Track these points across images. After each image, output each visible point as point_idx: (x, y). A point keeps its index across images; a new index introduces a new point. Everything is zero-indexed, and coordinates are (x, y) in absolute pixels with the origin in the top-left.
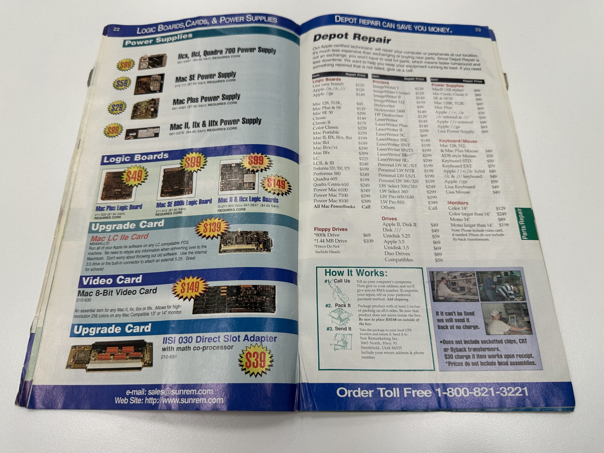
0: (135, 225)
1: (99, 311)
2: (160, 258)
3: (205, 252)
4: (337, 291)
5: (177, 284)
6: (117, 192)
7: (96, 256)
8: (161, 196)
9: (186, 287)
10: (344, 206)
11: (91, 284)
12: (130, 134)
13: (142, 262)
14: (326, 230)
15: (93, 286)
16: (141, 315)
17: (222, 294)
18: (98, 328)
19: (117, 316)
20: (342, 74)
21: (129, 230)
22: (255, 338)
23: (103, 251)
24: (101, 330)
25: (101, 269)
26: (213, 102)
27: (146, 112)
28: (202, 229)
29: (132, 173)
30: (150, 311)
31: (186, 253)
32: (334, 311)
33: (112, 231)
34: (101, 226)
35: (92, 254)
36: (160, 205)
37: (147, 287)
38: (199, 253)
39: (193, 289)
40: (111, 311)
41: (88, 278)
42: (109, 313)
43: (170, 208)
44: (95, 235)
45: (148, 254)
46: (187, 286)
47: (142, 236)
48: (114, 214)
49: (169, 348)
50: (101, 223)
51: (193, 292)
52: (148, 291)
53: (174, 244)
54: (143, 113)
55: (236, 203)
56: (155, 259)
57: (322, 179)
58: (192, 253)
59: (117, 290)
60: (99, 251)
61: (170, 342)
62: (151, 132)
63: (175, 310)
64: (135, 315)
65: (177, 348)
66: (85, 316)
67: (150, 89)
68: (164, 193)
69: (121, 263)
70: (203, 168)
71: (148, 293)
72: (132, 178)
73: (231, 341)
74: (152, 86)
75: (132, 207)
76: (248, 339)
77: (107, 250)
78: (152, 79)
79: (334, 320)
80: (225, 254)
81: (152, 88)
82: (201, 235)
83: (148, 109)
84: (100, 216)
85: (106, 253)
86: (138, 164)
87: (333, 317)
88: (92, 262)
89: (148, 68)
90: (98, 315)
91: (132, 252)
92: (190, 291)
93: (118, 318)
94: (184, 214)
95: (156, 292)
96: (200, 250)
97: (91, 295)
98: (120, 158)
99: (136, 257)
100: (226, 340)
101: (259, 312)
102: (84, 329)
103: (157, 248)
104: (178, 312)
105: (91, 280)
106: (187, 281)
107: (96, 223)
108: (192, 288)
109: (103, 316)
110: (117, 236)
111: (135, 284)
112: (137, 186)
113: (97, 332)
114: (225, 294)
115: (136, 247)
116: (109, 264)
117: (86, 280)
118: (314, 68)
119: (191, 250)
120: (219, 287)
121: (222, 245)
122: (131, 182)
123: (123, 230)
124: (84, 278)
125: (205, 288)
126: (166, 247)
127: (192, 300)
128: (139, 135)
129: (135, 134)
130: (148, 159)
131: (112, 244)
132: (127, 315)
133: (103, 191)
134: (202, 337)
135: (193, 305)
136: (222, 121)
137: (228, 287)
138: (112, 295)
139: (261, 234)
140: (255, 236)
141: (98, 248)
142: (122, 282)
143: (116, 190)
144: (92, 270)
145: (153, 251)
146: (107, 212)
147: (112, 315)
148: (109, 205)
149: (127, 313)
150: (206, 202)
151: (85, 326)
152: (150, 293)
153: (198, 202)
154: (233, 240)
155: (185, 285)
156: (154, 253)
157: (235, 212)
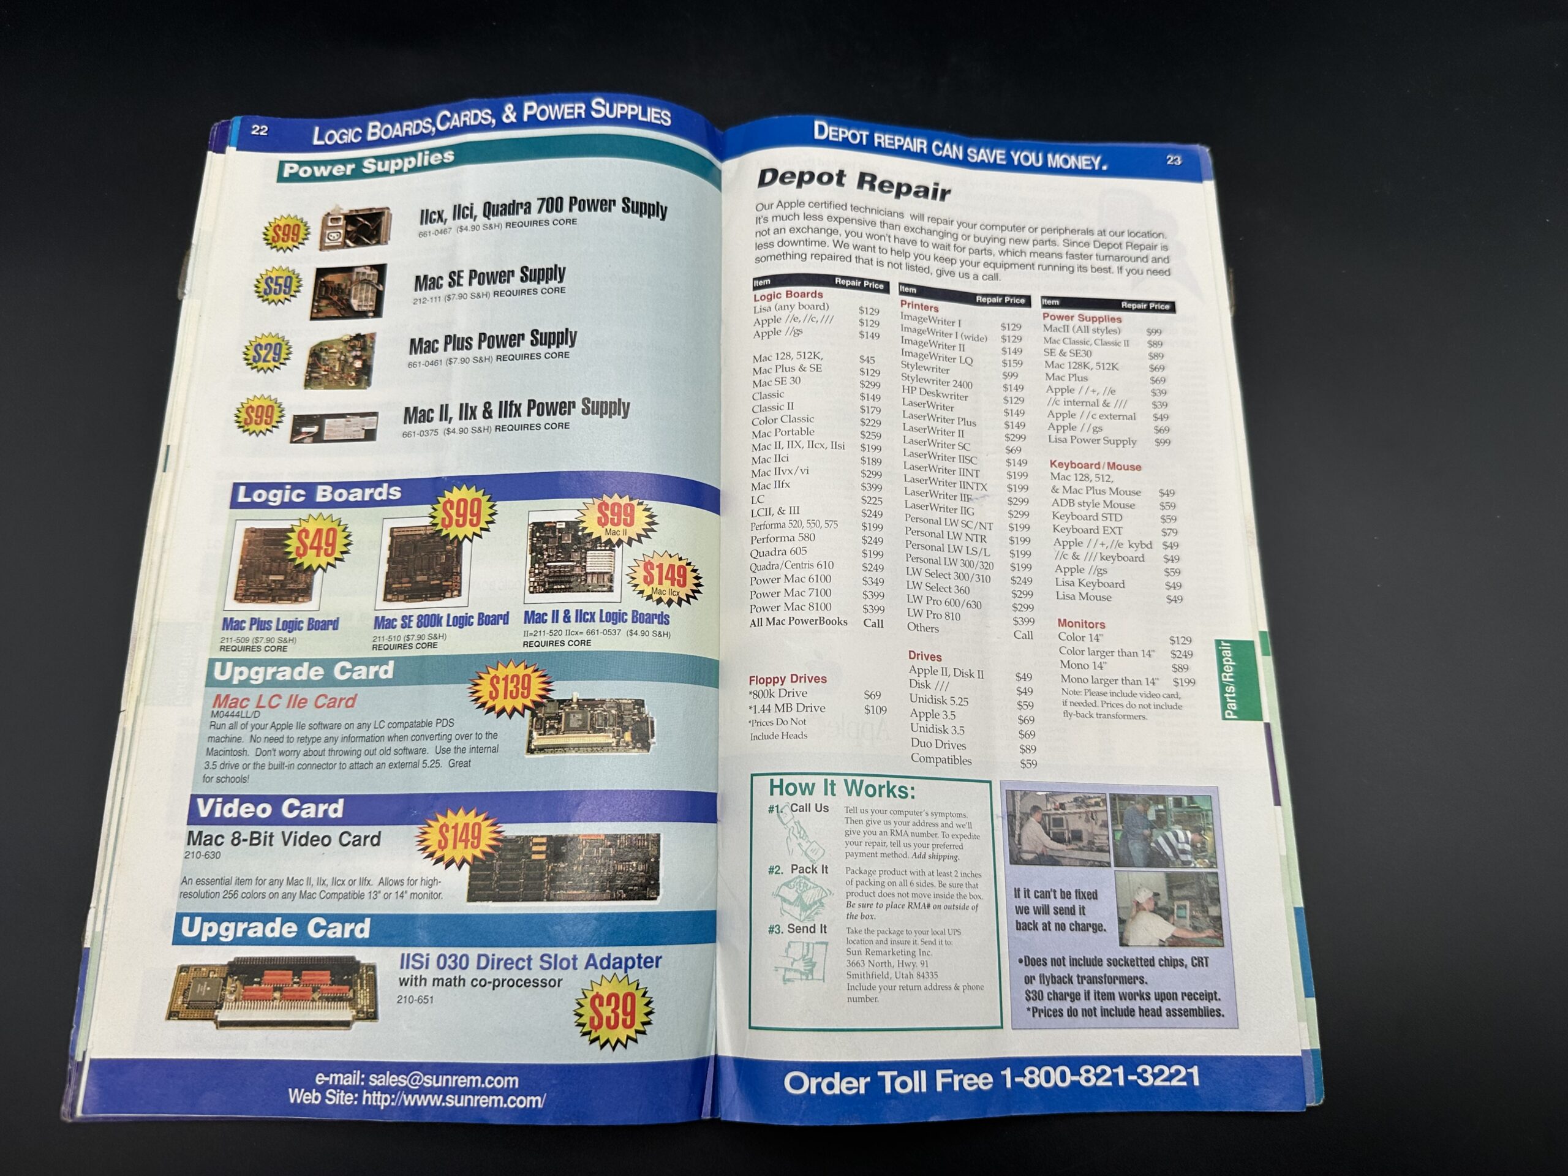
0: (321, 671)
1: (240, 882)
2: (387, 760)
3: (495, 750)
4: (796, 832)
5: (430, 826)
6: (274, 581)
7: (228, 746)
8: (385, 599)
9: (450, 835)
10: (822, 620)
11: (217, 814)
12: (304, 430)
13: (342, 766)
14: (774, 681)
15: (223, 821)
16: (346, 896)
17: (535, 857)
18: (240, 924)
19: (285, 896)
20: (828, 280)
21: (308, 683)
22: (612, 962)
23: (245, 734)
24: (249, 928)
25: (243, 780)
26: (508, 350)
27: (343, 370)
28: (485, 688)
29: (312, 535)
30: (365, 890)
31: (448, 751)
32: (787, 884)
33: (266, 684)
34: (237, 669)
35: (218, 740)
36: (382, 623)
37: (355, 830)
38: (480, 750)
39: (466, 841)
40: (272, 883)
41: (211, 801)
42: (266, 889)
43: (407, 631)
44: (223, 692)
45: (356, 746)
46: (452, 831)
47: (341, 699)
48: (269, 640)
49: (416, 979)
50: (237, 663)
51: (466, 847)
52: (359, 840)
53: (419, 725)
54: (334, 373)
55: (567, 626)
56: (376, 760)
57: (770, 554)
58: (463, 750)
59: (283, 833)
60: (236, 733)
61: (418, 965)
62: (357, 427)
63: (425, 889)
64: (331, 896)
65: (434, 980)
66: (207, 895)
67: (350, 306)
68: (391, 593)
69: (290, 766)
70: (487, 530)
71: (359, 845)
72: (312, 548)
73: (555, 968)
74: (355, 298)
75: (314, 625)
76: (595, 965)
77: (255, 732)
78: (354, 277)
79: (786, 906)
80: (541, 756)
81: (355, 303)
82: (483, 705)
83: (346, 361)
84: (234, 643)
85: (254, 739)
86: (326, 512)
87: (784, 900)
88: (220, 760)
89: (345, 245)
90: (240, 894)
91: (318, 740)
92: (461, 845)
93: (288, 900)
94: (443, 649)
95: (378, 844)
96: (483, 743)
97: (219, 842)
98: (279, 492)
99: (327, 753)
100: (546, 965)
101: (620, 899)
102: (206, 925)
103: (379, 733)
104: (432, 896)
105: (219, 806)
106: (451, 819)
107: (224, 662)
108: (464, 838)
109: (252, 895)
110: (280, 697)
111: (326, 821)
112: (325, 570)
113: (240, 934)
114: (543, 857)
115: (326, 727)
116: (262, 767)
117: (205, 804)
118: (758, 260)
119: (461, 744)
120: (527, 839)
121: (535, 734)
122: (310, 559)
123: (292, 683)
124: (200, 801)
125: (495, 839)
126: (400, 731)
127: (466, 868)
128: (325, 433)
129: (315, 429)
130: (351, 499)
131: (267, 716)
132: (311, 896)
133: (239, 578)
134: (491, 957)
135: (467, 880)
136: (532, 404)
137: (550, 838)
138: (271, 845)
139: (628, 707)
140: (613, 712)
141: (232, 727)
142: (296, 813)
143: (272, 578)
144: (219, 780)
145: (368, 740)
146: (251, 634)
147: (274, 895)
148: (256, 615)
149: (310, 890)
150: (493, 620)
151: (207, 917)
152: (364, 844)
153: (475, 620)
154: (559, 722)
155: (447, 831)
156: (371, 746)
157: (566, 648)
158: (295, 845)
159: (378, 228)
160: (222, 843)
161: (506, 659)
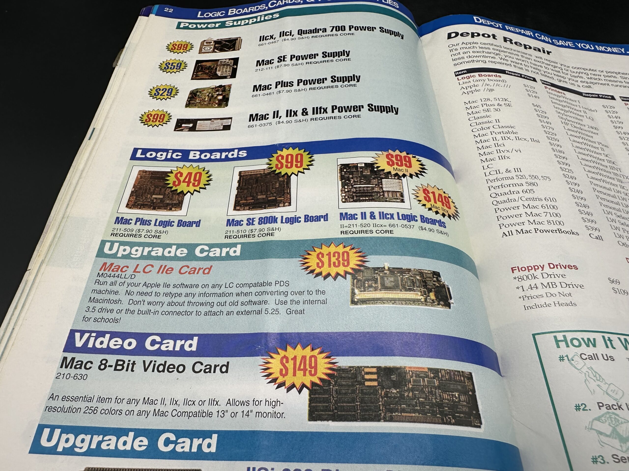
0: (185, 251)
1: (101, 400)
2: (235, 309)
3: (324, 302)
4: (592, 376)
5: (272, 357)
6: (156, 198)
7: (107, 296)
8: (235, 209)
9: (290, 365)
11: (90, 345)
12: (183, 125)
13: (198, 313)
14: (534, 268)
15: (94, 350)
16: (196, 415)
17: (367, 383)
18: (95, 437)
19: (140, 413)
20: (501, 72)
21: (176, 258)
23: (122, 290)
24: (103, 441)
25: (116, 321)
26: (317, 85)
27: (210, 100)
28: (313, 261)
29: (184, 175)
30: (214, 409)
31: (285, 303)
33: (142, 257)
34: (122, 248)
35: (100, 292)
36: (230, 223)
37: (206, 361)
38: (312, 302)
39: (305, 370)
40: (129, 402)
41: (87, 335)
42: (124, 407)
43: (251, 227)
44: (109, 261)
45: (210, 299)
46: (291, 362)
47: (200, 269)
48: (148, 231)
50: (122, 243)
51: (305, 375)
52: (210, 368)
53: (262, 285)
54: (205, 101)
55: (374, 221)
56: (225, 309)
58: (298, 302)
59: (144, 362)
60: (115, 288)
62: (219, 124)
63: (269, 409)
64: (181, 414)
66: (70, 411)
67: (217, 75)
68: (238, 205)
69: (155, 313)
70: (308, 169)
71: (210, 372)
72: (184, 181)
74: (219, 71)
75: (181, 223)
77: (130, 288)
78: (219, 63)
80: (364, 306)
81: (219, 73)
82: (312, 272)
83: (212, 96)
84: (122, 232)
85: (128, 293)
86: (195, 164)
88: (98, 306)
89: (214, 51)
90: (99, 410)
91: (180, 295)
92: (300, 374)
93: (143, 417)
94: (278, 236)
95: (227, 371)
96: (314, 297)
97: (88, 367)
98: (165, 154)
99: (186, 304)
102: (64, 437)
103: (229, 290)
104: (275, 415)
105: (92, 339)
106: (290, 352)
107: (112, 243)
108: (302, 367)
109: (110, 412)
110: (152, 266)
111: (182, 353)
112: (192, 194)
113: (93, 446)
114: (375, 384)
115: (187, 286)
116: (133, 312)
117: (81, 338)
119: (296, 298)
120: (359, 369)
121: (356, 291)
122: (182, 187)
123: (163, 258)
124: (77, 335)
125: (330, 369)
126: (246, 290)
127: (305, 392)
128: (197, 127)
129: (191, 125)
130: (213, 157)
131: (141, 278)
132: (163, 414)
133: (131, 195)
135: (307, 402)
136: (334, 107)
137: (379, 368)
138: (132, 370)
139: (428, 275)
140: (418, 277)
141: (112, 284)
142: (157, 346)
143: (154, 196)
144: (96, 320)
145: (220, 295)
146: (134, 227)
147: (130, 412)
148: (141, 217)
149: (163, 408)
150: (317, 219)
151: (66, 430)
152: (214, 372)
153: (302, 219)
154: (376, 282)
155: (287, 362)
156: (222, 299)
157: (375, 235)
158: (153, 371)
159: (234, 45)
160: (90, 368)
161: (328, 242)
